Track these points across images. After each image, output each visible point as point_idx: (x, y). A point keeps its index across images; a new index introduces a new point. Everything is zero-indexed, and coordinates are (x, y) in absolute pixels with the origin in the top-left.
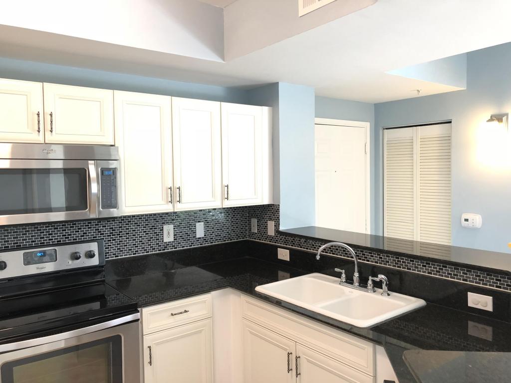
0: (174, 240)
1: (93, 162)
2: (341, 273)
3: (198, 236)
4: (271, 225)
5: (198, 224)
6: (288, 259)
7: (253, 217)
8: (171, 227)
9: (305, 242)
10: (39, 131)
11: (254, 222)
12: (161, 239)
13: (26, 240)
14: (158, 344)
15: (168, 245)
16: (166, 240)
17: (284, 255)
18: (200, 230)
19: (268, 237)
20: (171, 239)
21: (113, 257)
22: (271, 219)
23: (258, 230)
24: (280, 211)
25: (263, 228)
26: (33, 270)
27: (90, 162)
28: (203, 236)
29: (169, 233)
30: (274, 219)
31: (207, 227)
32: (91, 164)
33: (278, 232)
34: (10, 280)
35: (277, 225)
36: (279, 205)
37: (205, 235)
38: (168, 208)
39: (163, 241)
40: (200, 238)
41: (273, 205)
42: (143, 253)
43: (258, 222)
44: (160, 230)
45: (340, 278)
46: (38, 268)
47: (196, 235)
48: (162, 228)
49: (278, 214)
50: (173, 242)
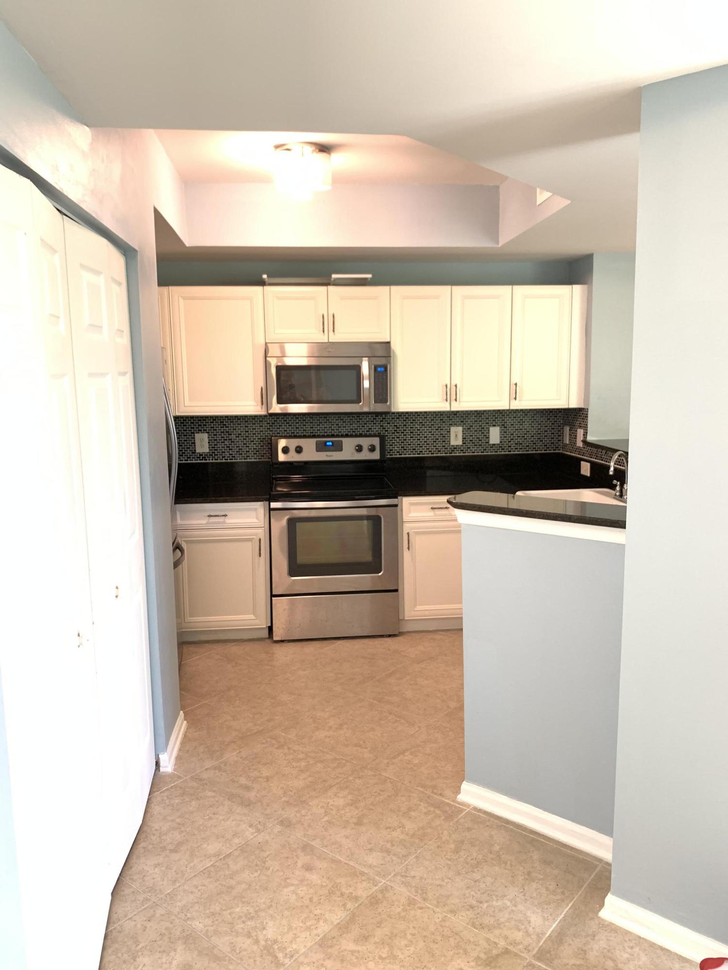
0: (463, 443)
1: (367, 359)
2: (616, 485)
3: (491, 442)
4: (580, 432)
5: (492, 429)
6: (588, 475)
7: (566, 425)
8: (460, 429)
9: (606, 453)
10: (324, 331)
11: (567, 429)
12: (448, 441)
13: (319, 430)
14: (417, 533)
15: (456, 448)
16: (454, 442)
17: (586, 469)
18: (495, 435)
19: (577, 449)
20: (459, 442)
21: (397, 455)
22: (581, 426)
23: (569, 440)
24: (589, 416)
25: (573, 436)
26: (323, 456)
27: (364, 359)
28: (498, 442)
29: (456, 436)
30: (583, 427)
31: (503, 434)
32: (365, 360)
33: (585, 442)
34: (306, 463)
35: (585, 434)
36: (588, 409)
37: (501, 442)
38: (444, 407)
39: (450, 444)
40: (495, 445)
41: (584, 409)
42: (427, 454)
43: (570, 430)
44: (447, 432)
45: (614, 490)
46: (327, 456)
47: (489, 440)
48: (450, 429)
49: (587, 420)
50: (461, 446)
